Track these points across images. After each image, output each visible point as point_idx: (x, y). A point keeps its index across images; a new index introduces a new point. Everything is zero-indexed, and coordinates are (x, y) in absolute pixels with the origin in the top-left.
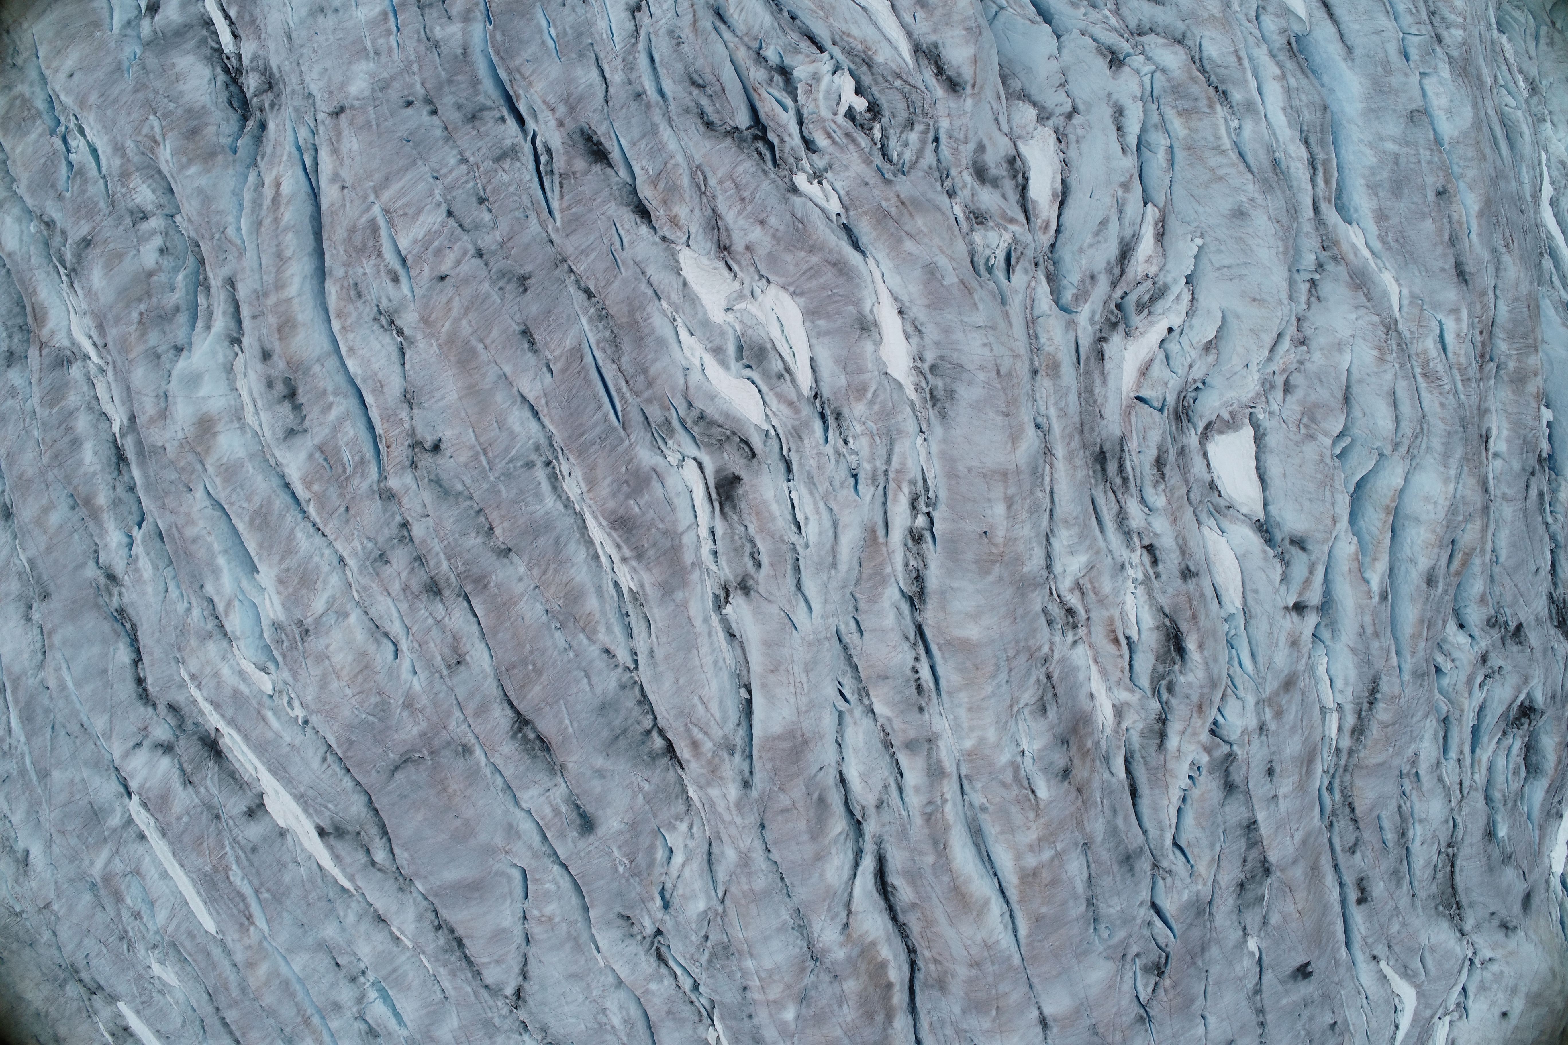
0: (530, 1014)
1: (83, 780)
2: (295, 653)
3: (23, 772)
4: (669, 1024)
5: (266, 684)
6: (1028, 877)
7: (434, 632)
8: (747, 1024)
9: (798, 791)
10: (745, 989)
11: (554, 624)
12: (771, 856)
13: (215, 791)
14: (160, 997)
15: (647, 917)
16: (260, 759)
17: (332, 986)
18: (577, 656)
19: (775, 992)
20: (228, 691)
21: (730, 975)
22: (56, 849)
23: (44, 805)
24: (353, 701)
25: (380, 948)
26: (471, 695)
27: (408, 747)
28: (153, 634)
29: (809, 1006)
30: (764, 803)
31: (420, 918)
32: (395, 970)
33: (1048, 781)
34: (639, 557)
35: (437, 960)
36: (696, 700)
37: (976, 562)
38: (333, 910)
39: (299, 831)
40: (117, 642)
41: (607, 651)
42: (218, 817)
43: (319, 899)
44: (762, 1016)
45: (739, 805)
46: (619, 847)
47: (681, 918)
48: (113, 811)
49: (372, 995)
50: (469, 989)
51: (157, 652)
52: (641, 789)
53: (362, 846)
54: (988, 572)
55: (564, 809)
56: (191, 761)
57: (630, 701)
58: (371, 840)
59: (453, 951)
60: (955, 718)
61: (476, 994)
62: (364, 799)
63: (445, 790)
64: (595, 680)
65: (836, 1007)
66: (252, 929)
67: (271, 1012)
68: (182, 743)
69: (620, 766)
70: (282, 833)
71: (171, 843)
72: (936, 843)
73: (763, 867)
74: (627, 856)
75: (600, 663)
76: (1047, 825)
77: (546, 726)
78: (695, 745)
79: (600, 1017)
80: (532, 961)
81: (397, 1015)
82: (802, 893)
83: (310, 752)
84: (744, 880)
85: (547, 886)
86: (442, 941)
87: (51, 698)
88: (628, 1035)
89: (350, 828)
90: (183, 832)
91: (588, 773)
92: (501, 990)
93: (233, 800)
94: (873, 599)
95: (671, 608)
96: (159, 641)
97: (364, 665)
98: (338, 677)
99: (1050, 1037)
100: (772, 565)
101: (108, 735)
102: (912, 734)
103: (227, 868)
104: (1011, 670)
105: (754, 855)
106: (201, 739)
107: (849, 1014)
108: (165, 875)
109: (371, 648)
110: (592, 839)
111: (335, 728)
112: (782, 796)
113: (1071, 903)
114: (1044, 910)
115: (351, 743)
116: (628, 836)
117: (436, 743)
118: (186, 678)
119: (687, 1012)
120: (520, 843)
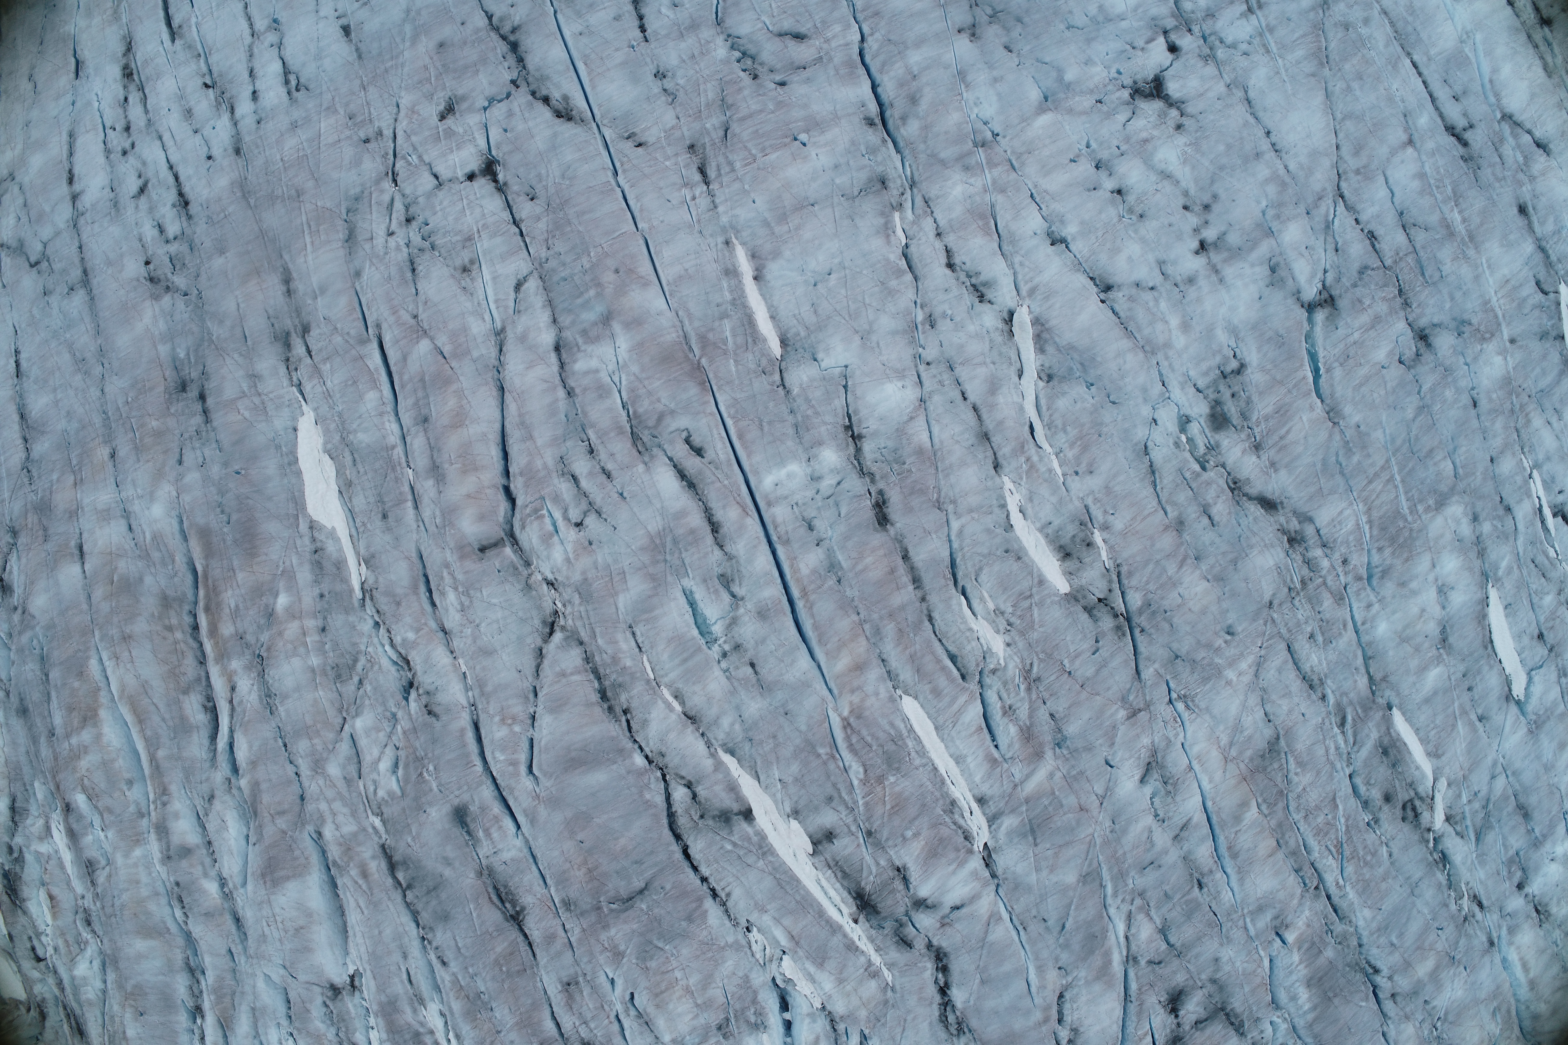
0: (540, 608)
1: (1038, 870)
2: (738, 1006)
3: (1120, 876)
4: (399, 591)
5: (788, 967)
6: (89, 717)
7: (589, 1016)
8: (325, 587)
9: (269, 831)
10: (323, 630)
11: (485, 998)
12: (294, 769)
13: (868, 859)
14: (1002, 607)
15: (413, 712)
16: (808, 892)
17: (763, 641)
18: (466, 968)
19: (292, 629)
20: (831, 965)
21: (336, 645)
22: (1099, 789)
23: (1098, 841)
24: (675, 964)
25: (697, 688)
26: (559, 954)
27: (623, 916)
28: (914, 1019)
29: (267, 606)
30: (300, 820)
31: (645, 723)
32: (685, 660)
33: (78, 808)
34: (417, 1034)
35: (632, 675)
36: (366, 912)
37: (146, 994)
38: (746, 730)
39: (775, 816)
40: (965, 1009)
41: (444, 963)
42: (869, 833)
43: (761, 743)
44: (308, 598)
45: (322, 819)
46: (431, 790)
47: (380, 709)
48: (1010, 834)
49: (717, 629)
50: (600, 641)
51: (912, 1001)
52: (414, 839)
53: (699, 803)
54: (135, 986)
55: (481, 834)
56: (893, 891)
57: (425, 917)
58: (687, 811)
59: (613, 685)
60: (150, 874)
61: (594, 636)
62: (691, 851)
63: (590, 871)
64: (452, 943)
65: (241, 606)
66: (846, 713)
67: (847, 605)
68: (902, 910)
69: (432, 864)
70: (796, 813)
71: (946, 795)
72: (158, 767)
73: (300, 760)
74: (425, 781)
75: (449, 956)
76: (74, 770)
77: (493, 916)
78: (365, 874)
79: (467, 603)
80: (529, 670)
81: (692, 604)
82: (267, 731)
83: (742, 904)
84: (319, 748)
85: (502, 758)
86: (623, 697)
87: (1057, 959)
88: (442, 578)
89: (710, 822)
90: (915, 819)
91: (457, 864)
92: (566, 639)
93: (846, 852)
94: (220, 979)
95: (388, 991)
96: (909, 1012)
97: (658, 996)
98: (688, 987)
99: (77, 536)
100: (308, 1011)
101: (994, 918)
102: (184, 863)
103: (864, 782)
104: (113, 906)
105: (308, 773)
106: (877, 913)
107: (230, 598)
108: (959, 760)
109: (651, 1010)
110: (456, 802)
111: (705, 933)
112: (284, 827)
113: (59, 684)
114: (76, 684)
115: (689, 919)
116: (423, 800)
117: (593, 918)
118: (886, 972)
119: (383, 602)
120: (525, 805)
